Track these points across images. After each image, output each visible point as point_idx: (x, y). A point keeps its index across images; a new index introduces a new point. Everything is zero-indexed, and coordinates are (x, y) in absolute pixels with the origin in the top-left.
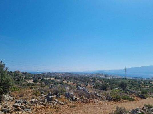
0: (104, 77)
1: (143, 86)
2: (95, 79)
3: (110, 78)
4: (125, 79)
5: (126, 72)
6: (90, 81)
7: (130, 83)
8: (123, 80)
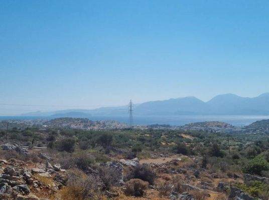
0: (81, 127)
1: (164, 144)
2: (54, 133)
3: (96, 128)
4: (129, 129)
5: (131, 113)
6: (41, 139)
7: (138, 138)
8: (125, 132)
